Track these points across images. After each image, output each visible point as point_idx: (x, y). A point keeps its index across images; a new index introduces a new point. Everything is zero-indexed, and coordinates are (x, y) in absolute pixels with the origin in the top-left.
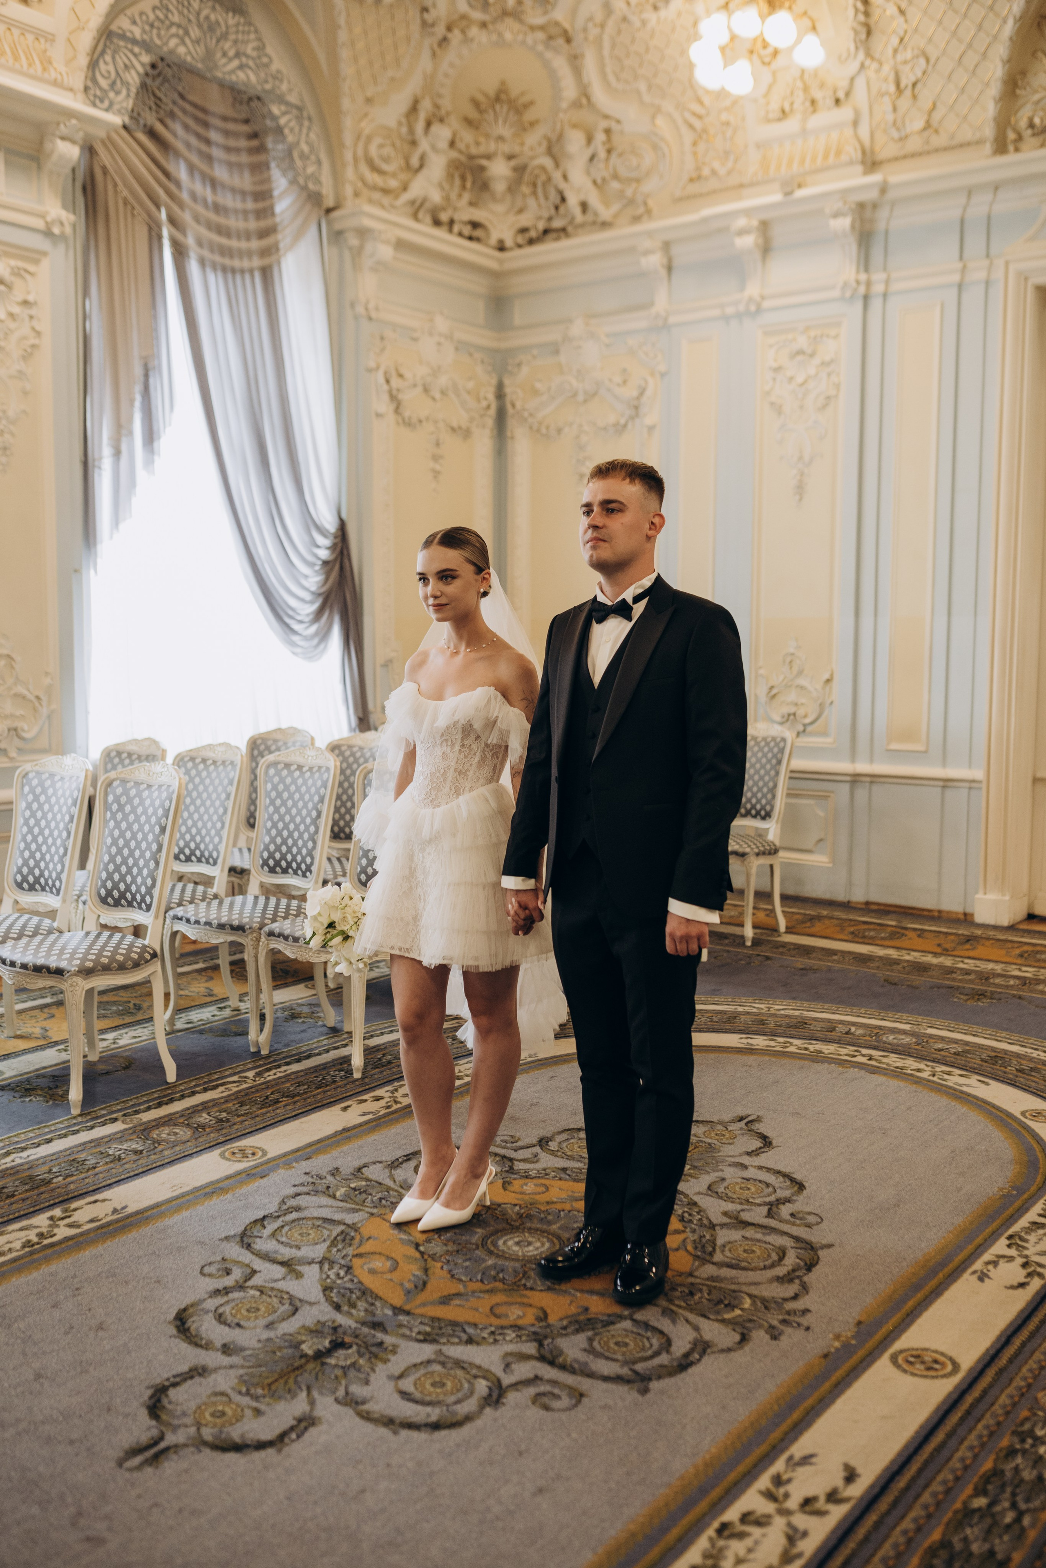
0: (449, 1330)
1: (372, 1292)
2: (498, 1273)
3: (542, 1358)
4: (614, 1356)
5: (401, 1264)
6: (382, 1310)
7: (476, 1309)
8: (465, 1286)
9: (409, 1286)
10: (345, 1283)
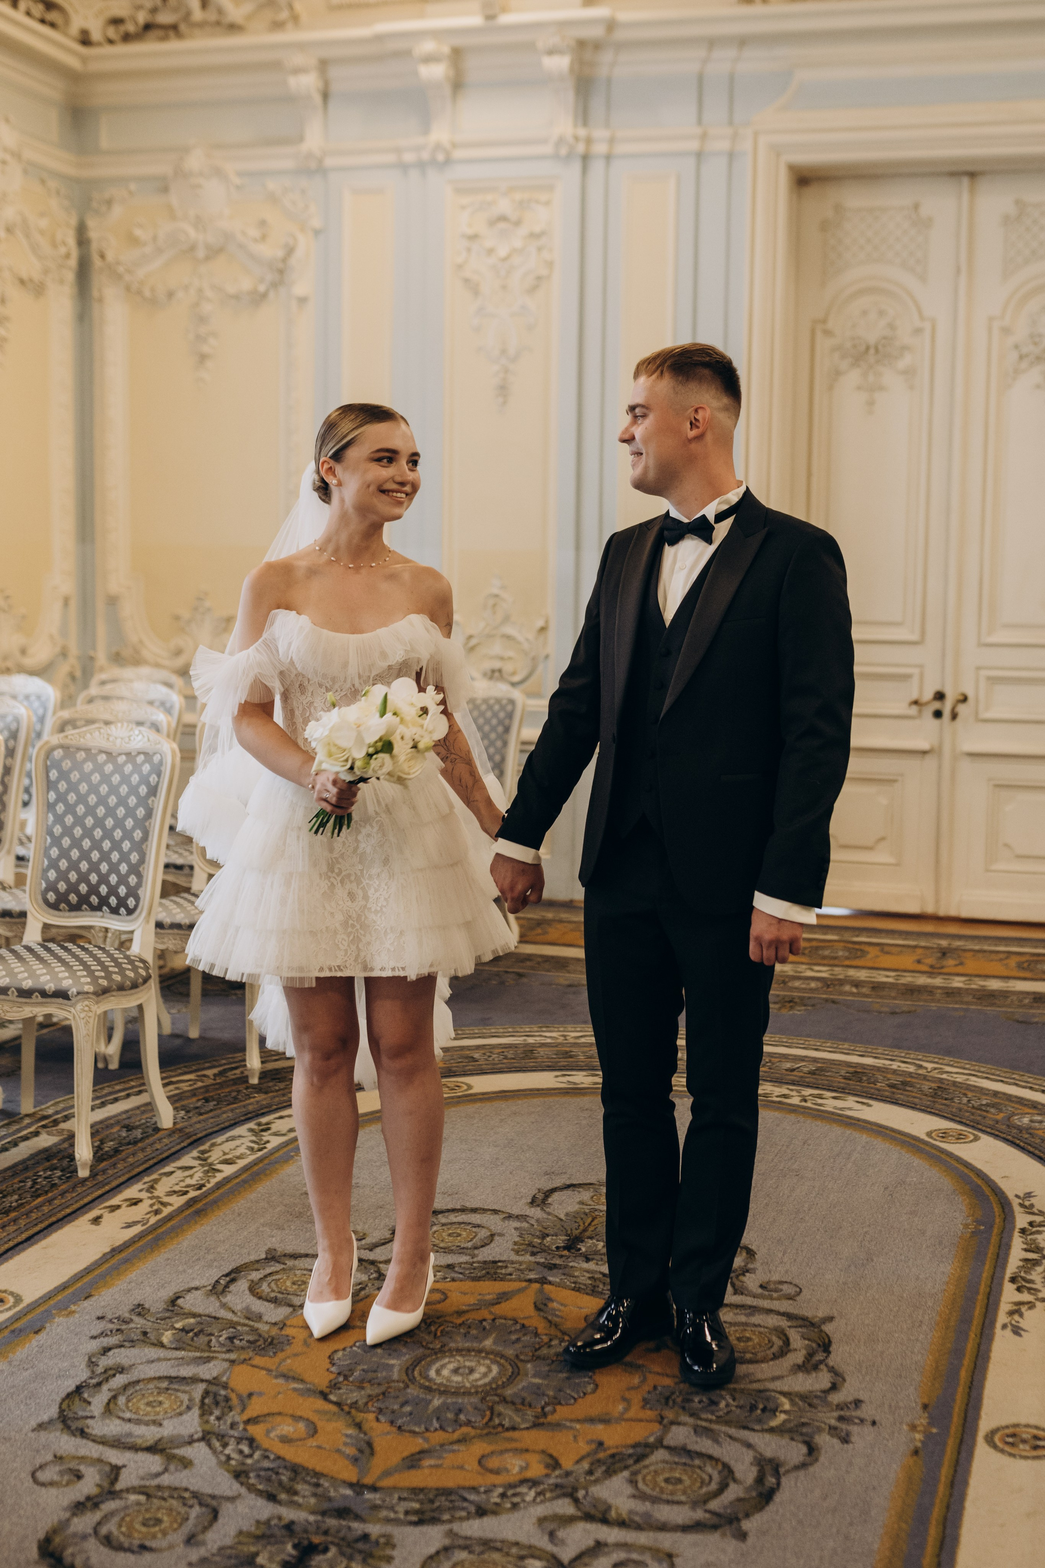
0: (442, 1501)
1: (305, 1469)
2: (457, 1415)
3: (589, 1517)
4: (676, 1498)
5: (320, 1424)
6: (335, 1490)
7: (461, 1468)
8: (426, 1440)
9: (351, 1451)
10: (258, 1461)
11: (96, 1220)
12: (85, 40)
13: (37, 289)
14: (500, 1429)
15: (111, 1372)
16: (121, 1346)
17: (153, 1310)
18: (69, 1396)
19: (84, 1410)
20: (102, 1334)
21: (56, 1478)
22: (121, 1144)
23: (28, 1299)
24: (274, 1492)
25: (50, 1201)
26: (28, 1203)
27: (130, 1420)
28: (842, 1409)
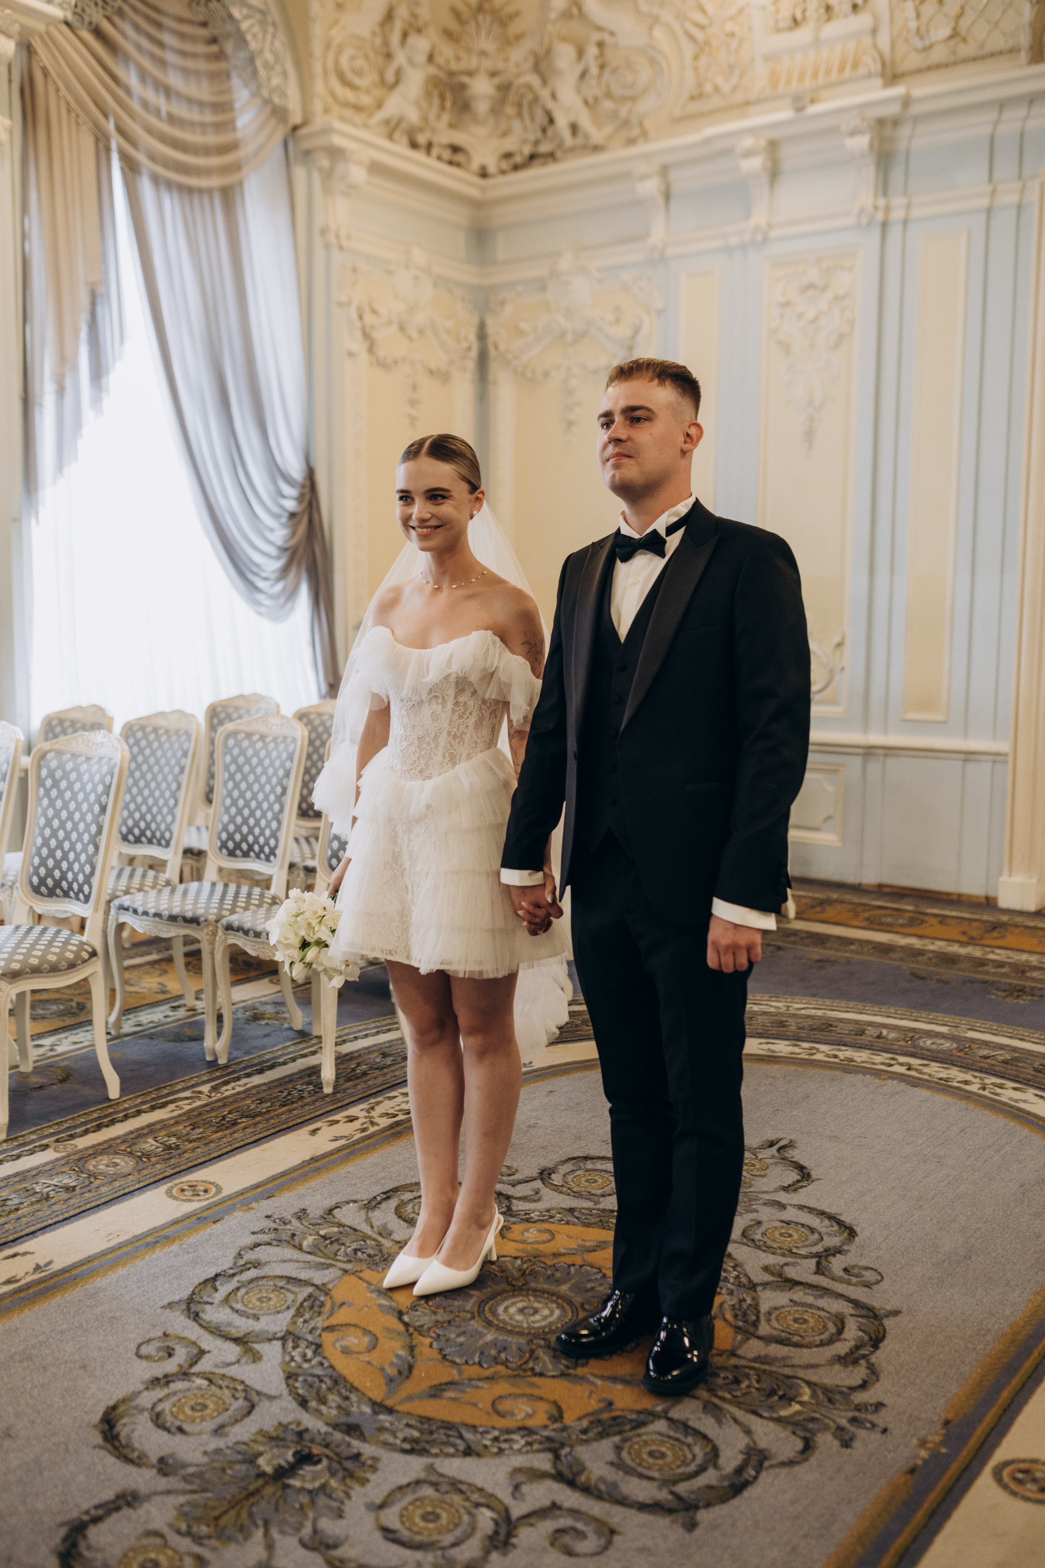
0: (441, 1434)
1: (346, 1381)
2: (499, 1353)
3: (559, 1477)
4: (650, 1473)
5: (382, 1341)
6: (358, 1406)
7: (475, 1405)
8: (460, 1372)
9: (391, 1371)
10: (313, 1367)
11: (314, 1132)
12: (484, 174)
13: (445, 377)
14: (529, 1373)
15: (248, 1266)
16: (270, 1244)
17: (311, 1216)
18: (206, 1281)
19: (209, 1296)
20: (262, 1232)
21: (153, 1353)
22: (371, 1068)
23: (225, 1193)
24: (309, 1398)
25: (290, 1111)
26: (274, 1110)
27: (237, 1311)
28: (859, 1410)
